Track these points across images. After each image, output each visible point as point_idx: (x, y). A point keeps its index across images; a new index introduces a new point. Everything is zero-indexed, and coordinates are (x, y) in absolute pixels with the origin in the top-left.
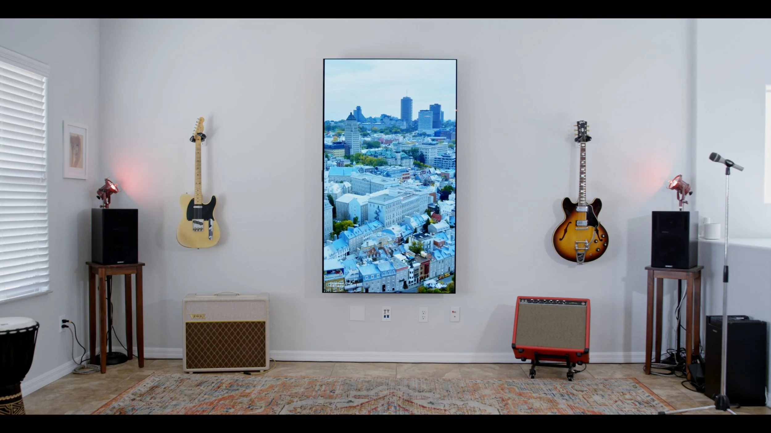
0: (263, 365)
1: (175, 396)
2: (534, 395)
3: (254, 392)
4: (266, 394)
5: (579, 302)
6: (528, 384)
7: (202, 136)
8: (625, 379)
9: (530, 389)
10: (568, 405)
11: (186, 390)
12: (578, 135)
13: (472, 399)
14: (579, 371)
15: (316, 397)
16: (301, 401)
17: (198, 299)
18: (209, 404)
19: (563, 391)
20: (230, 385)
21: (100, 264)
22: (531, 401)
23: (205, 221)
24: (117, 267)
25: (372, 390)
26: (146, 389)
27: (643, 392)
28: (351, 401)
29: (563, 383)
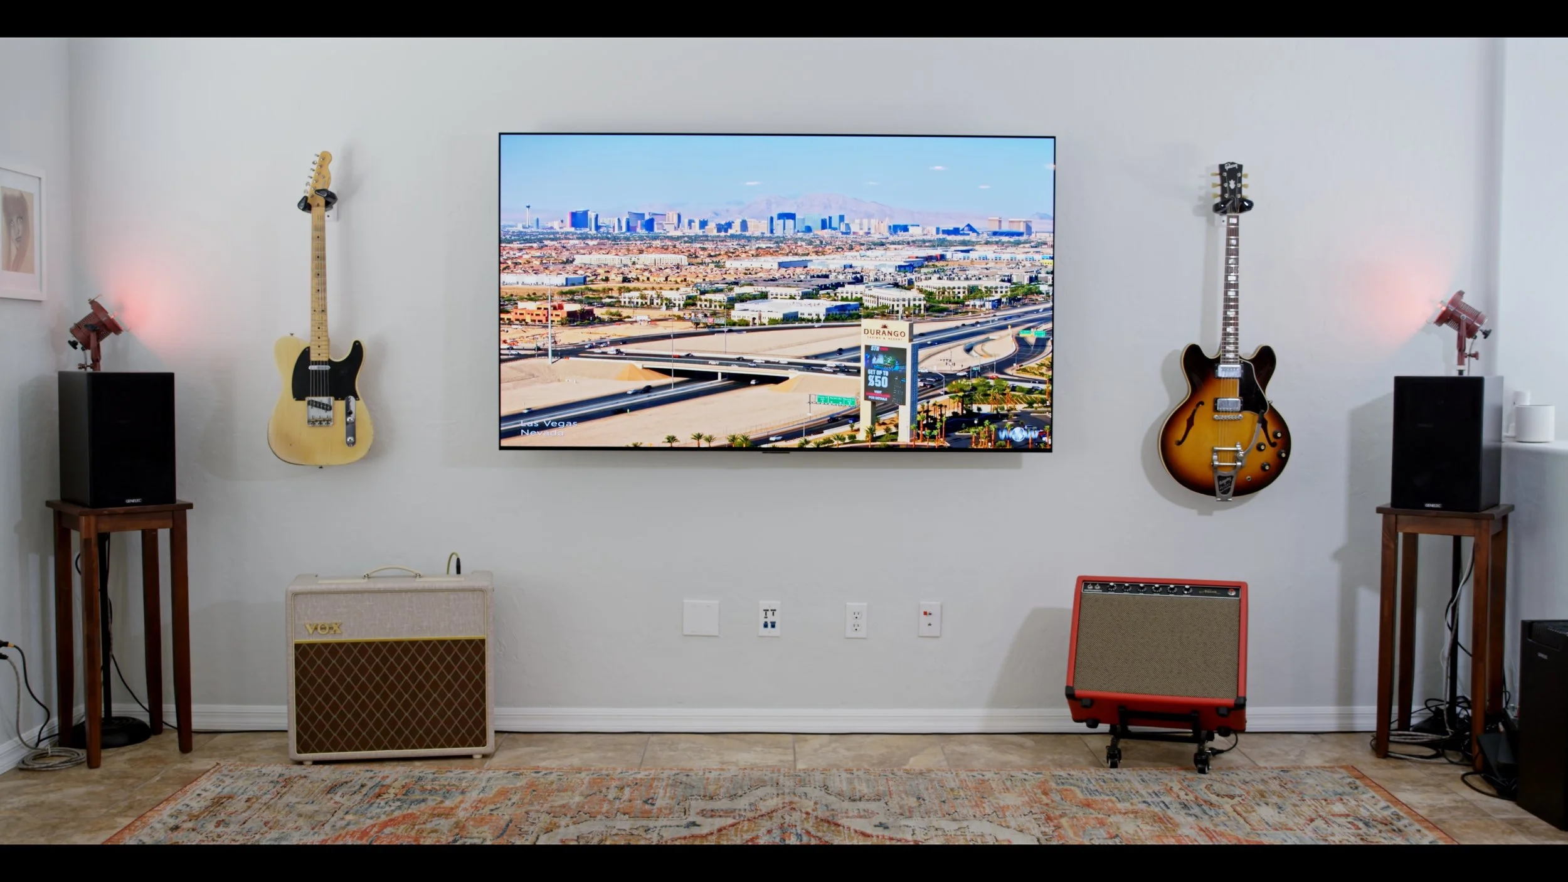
0: (480, 741)
1: (276, 817)
2: (1120, 806)
3: (463, 805)
4: (492, 810)
5: (1221, 589)
6: (1104, 782)
7: (328, 196)
8: (1330, 767)
9: (1109, 793)
10: (1201, 829)
11: (299, 803)
12: (1222, 196)
13: (977, 816)
14: (1221, 752)
15: (610, 815)
16: (576, 826)
17: (324, 588)
18: (358, 835)
19: (1187, 797)
20: (406, 789)
21: (83, 505)
22: (1113, 819)
23: (337, 402)
24: (125, 514)
25: (741, 796)
26: (203, 804)
27: (1373, 797)
28: (694, 824)
29: (1186, 779)
